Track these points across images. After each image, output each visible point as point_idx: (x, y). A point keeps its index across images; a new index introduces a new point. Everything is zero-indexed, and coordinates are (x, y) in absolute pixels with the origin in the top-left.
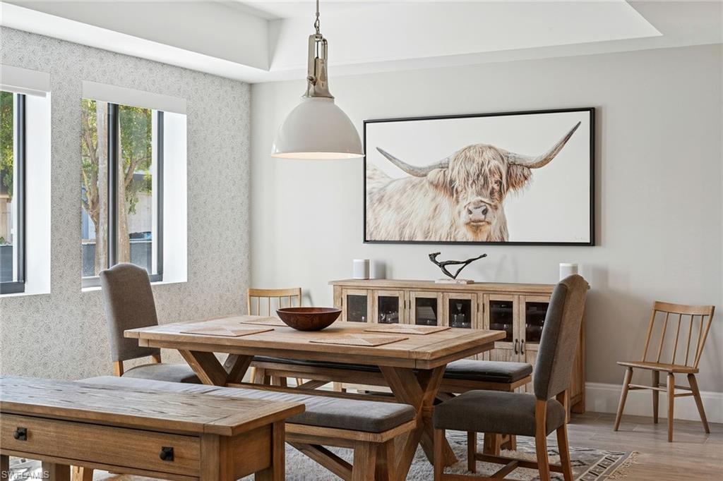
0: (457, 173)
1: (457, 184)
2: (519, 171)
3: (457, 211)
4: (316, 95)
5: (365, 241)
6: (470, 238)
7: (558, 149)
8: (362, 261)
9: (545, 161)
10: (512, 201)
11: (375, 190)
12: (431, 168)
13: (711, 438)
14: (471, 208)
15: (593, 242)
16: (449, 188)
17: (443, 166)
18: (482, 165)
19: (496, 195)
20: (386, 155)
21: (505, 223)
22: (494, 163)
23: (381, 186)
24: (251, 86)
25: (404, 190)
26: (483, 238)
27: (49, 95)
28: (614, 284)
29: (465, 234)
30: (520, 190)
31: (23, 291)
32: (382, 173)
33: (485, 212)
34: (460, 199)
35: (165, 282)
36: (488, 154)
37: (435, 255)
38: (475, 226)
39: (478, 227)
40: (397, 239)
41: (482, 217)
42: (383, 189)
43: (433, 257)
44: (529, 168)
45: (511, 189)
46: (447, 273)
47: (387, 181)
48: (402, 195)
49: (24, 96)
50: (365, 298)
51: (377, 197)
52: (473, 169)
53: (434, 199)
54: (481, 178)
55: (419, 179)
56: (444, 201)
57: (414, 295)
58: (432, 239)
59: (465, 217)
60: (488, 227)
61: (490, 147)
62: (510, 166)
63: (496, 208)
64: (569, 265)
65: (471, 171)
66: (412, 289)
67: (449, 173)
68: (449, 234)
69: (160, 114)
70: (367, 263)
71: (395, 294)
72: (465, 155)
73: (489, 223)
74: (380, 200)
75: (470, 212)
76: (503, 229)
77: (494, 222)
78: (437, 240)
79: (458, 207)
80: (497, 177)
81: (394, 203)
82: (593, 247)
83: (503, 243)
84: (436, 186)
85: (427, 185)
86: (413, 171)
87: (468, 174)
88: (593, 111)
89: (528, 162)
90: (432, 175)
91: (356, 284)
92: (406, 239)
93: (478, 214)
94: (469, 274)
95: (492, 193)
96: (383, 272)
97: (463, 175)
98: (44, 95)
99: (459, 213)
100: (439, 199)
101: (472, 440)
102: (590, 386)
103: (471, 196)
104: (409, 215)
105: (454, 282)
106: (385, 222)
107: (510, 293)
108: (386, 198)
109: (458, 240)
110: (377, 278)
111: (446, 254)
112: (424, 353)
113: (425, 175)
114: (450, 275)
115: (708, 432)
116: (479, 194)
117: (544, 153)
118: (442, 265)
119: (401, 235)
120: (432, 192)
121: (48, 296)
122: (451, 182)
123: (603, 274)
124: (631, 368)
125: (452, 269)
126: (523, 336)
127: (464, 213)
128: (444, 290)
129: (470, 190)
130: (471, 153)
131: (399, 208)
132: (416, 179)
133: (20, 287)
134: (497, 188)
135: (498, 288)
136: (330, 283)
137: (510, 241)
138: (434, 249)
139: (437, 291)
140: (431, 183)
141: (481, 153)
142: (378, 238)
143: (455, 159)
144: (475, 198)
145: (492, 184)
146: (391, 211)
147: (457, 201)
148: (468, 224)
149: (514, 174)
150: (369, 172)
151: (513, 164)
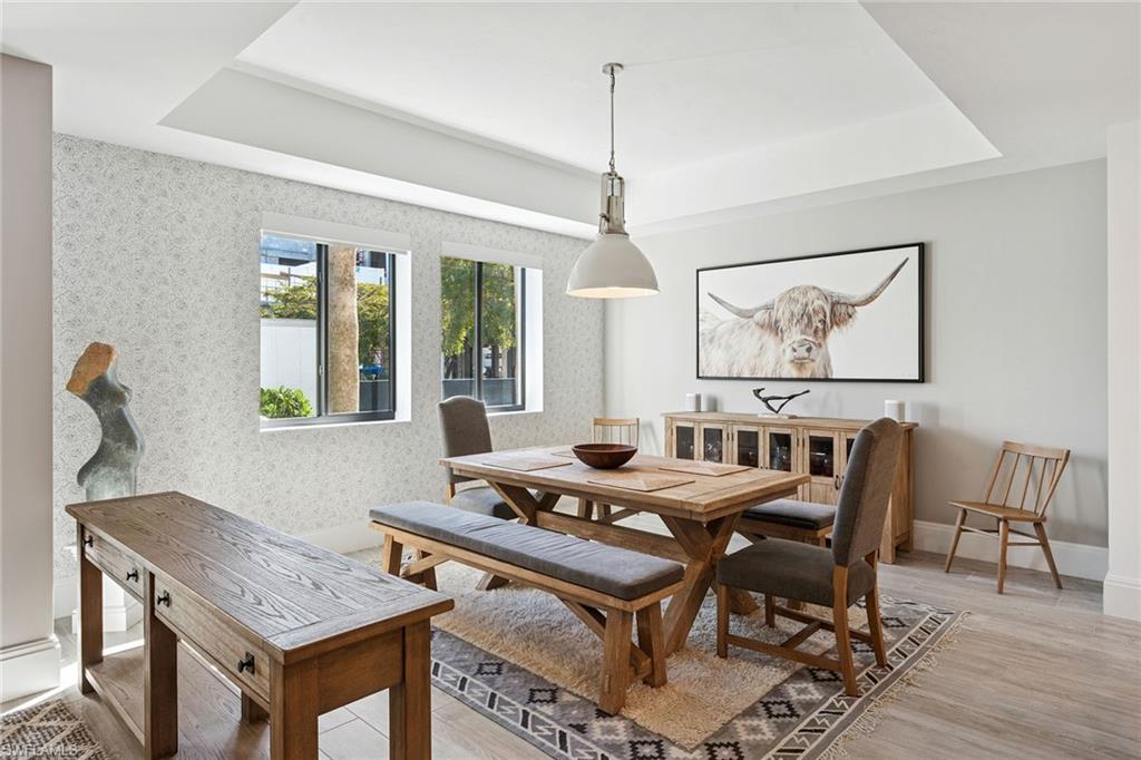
0: (782, 313)
1: (782, 324)
2: (844, 307)
3: (781, 350)
4: (610, 231)
5: (698, 377)
6: (795, 374)
7: (883, 286)
8: (693, 395)
9: (871, 299)
10: (835, 336)
11: (707, 332)
12: (757, 310)
13: (1064, 596)
14: (795, 346)
15: (922, 379)
16: (774, 328)
17: (768, 308)
18: (807, 305)
19: (820, 334)
20: (716, 299)
21: (829, 361)
22: (818, 303)
23: (712, 327)
25: (733, 331)
26: (807, 375)
27: (409, 253)
28: (946, 422)
29: (790, 371)
30: (844, 328)
31: (393, 418)
32: (713, 316)
33: (809, 350)
34: (785, 337)
35: (526, 411)
36: (812, 295)
37: (759, 391)
38: (799, 363)
39: (802, 364)
40: (727, 375)
41: (806, 355)
42: (715, 330)
43: (757, 392)
44: (854, 306)
45: (835, 327)
46: (770, 407)
47: (717, 323)
48: (731, 334)
49: (394, 256)
50: (692, 429)
51: (708, 337)
52: (798, 309)
53: (760, 338)
54: (806, 317)
55: (746, 320)
56: (770, 339)
57: (736, 429)
58: (759, 376)
59: (789, 355)
60: (812, 364)
61: (814, 288)
62: (834, 305)
63: (820, 345)
64: (895, 402)
65: (796, 312)
66: (734, 422)
67: (774, 313)
68: (774, 371)
69: (523, 270)
70: (698, 398)
71: (720, 426)
72: (789, 297)
73: (813, 361)
74: (711, 341)
75: (795, 350)
76: (827, 366)
77: (818, 360)
78: (763, 376)
79: (782, 347)
80: (821, 316)
81: (723, 343)
82: (924, 385)
83: (827, 380)
84: (762, 327)
85: (753, 326)
86: (740, 313)
87: (793, 314)
88: (922, 247)
89: (853, 301)
90: (759, 316)
91: (685, 416)
92: (735, 376)
93: (802, 352)
94: (792, 408)
95: (816, 332)
96: (714, 405)
97: (787, 315)
98: (405, 253)
99: (784, 351)
100: (765, 338)
102: (919, 525)
103: (795, 335)
104: (737, 354)
105: (776, 416)
106: (715, 362)
107: (830, 429)
108: (716, 338)
109: (783, 376)
110: (709, 411)
111: (770, 390)
112: (697, 505)
113: (751, 317)
114: (773, 410)
115: (1060, 587)
116: (803, 333)
117: (869, 290)
118: (765, 400)
119: (729, 372)
120: (758, 332)
121: (410, 423)
122: (776, 322)
123: (932, 411)
124: (965, 511)
125: (775, 404)
127: (789, 351)
128: (765, 425)
129: (794, 329)
130: (795, 295)
131: (729, 347)
132: (744, 321)
133: (390, 415)
134: (820, 325)
135: (819, 423)
136: (663, 414)
137: (834, 377)
138: (758, 385)
139: (758, 424)
140: (757, 324)
141: (805, 293)
142: (709, 375)
143: (780, 301)
144: (799, 337)
145: (816, 323)
146: (720, 351)
147: (782, 340)
148: (792, 361)
149: (837, 313)
150: (700, 316)
151: (838, 303)
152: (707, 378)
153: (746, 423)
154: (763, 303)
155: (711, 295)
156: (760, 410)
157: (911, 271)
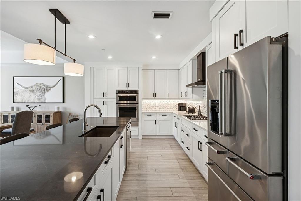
0: (35, 88)
1: (35, 91)
3: (35, 96)
5: (14, 103)
7: (56, 84)
8: (11, 107)
9: (54, 87)
10: (47, 94)
11: (16, 92)
12: (29, 87)
14: (38, 95)
15: (64, 102)
16: (33, 91)
17: (32, 87)
18: (41, 87)
19: (44, 93)
20: (18, 84)
22: (43, 87)
23: (17, 91)
25: (23, 92)
26: (41, 102)
29: (37, 101)
30: (48, 92)
32: (18, 88)
33: (41, 96)
36: (42, 85)
37: (28, 105)
38: (39, 99)
39: (40, 100)
40: (21, 102)
41: (41, 97)
42: (18, 91)
44: (50, 88)
45: (47, 92)
47: (19, 90)
50: (8, 115)
51: (16, 93)
52: (39, 88)
53: (30, 94)
54: (40, 90)
55: (26, 89)
56: (32, 94)
59: (37, 97)
60: (42, 100)
61: (42, 83)
62: (46, 87)
63: (43, 96)
64: (57, 107)
67: (33, 88)
68: (33, 101)
70: (13, 108)
72: (37, 85)
73: (42, 99)
74: (17, 94)
75: (38, 96)
76: (45, 100)
77: (43, 99)
78: (31, 102)
80: (44, 89)
81: (20, 94)
82: (63, 104)
84: (30, 91)
85: (28, 91)
86: (25, 88)
87: (37, 89)
90: (29, 89)
91: (8, 112)
92: (23, 102)
93: (40, 97)
94: (35, 109)
95: (43, 93)
97: (36, 89)
100: (31, 94)
103: (38, 93)
104: (24, 97)
107: (41, 113)
108: (18, 93)
109: (35, 102)
110: (17, 111)
111: (31, 105)
113: (28, 89)
114: (31, 109)
116: (40, 93)
118: (29, 108)
119: (22, 101)
120: (29, 92)
123: (65, 108)
126: (44, 122)
129: (38, 92)
130: (38, 84)
131: (22, 96)
134: (44, 91)
137: (47, 102)
140: (29, 90)
141: (40, 84)
142: (17, 102)
143: (34, 86)
144: (39, 94)
146: (20, 96)
147: (35, 94)
148: (37, 99)
149: (47, 89)
150: (14, 88)
151: (47, 87)
152: (16, 103)
155: (17, 83)
157: (61, 81)
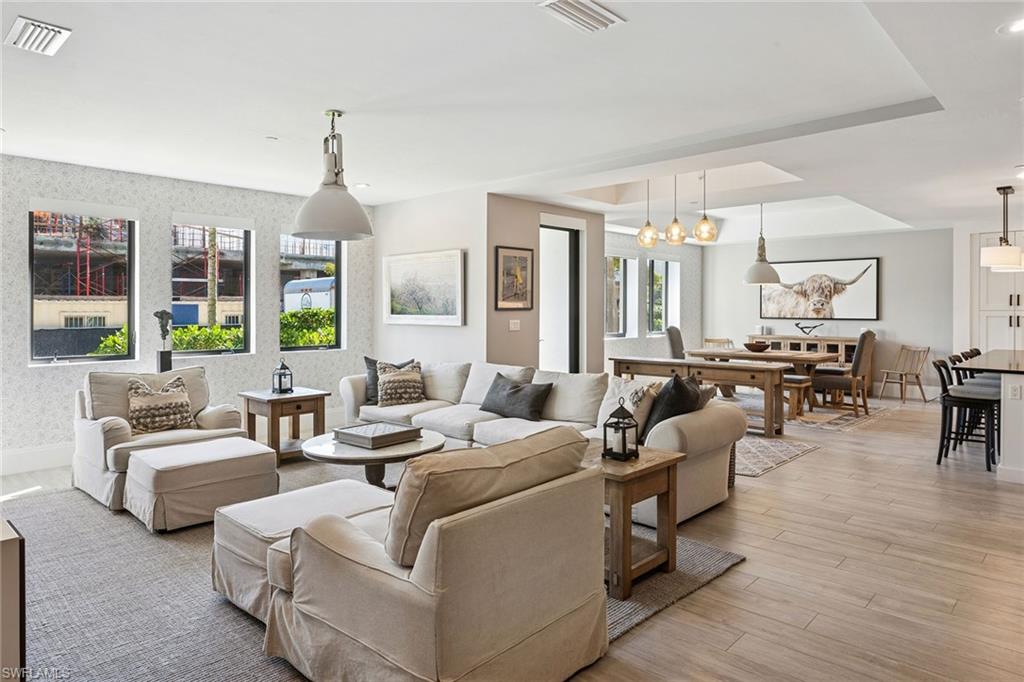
0: (808, 287)
1: (808, 292)
2: (840, 285)
3: (807, 305)
4: (761, 261)
6: (815, 316)
7: (860, 276)
8: (760, 326)
9: (854, 282)
10: (836, 299)
11: (766, 296)
12: (795, 285)
14: (815, 303)
15: (878, 319)
16: (804, 294)
17: (801, 284)
18: (821, 284)
19: (828, 297)
21: (833, 310)
22: (827, 283)
23: (769, 293)
24: (702, 247)
25: (781, 295)
26: (822, 316)
28: (888, 338)
29: (812, 315)
31: (625, 337)
32: (770, 287)
33: (822, 305)
34: (810, 299)
36: (824, 279)
38: (817, 311)
39: (819, 312)
40: (777, 317)
41: (821, 307)
42: (770, 296)
43: (797, 325)
44: (845, 285)
45: (836, 294)
46: (804, 332)
47: (771, 291)
48: (780, 297)
49: (626, 259)
51: (767, 298)
52: (817, 285)
53: (796, 299)
54: (821, 289)
56: (802, 300)
57: (788, 341)
58: (796, 317)
59: (812, 307)
60: (824, 312)
61: (825, 275)
62: (835, 284)
63: (828, 303)
64: (865, 329)
66: (788, 338)
67: (804, 287)
68: (804, 315)
69: (667, 262)
70: (762, 327)
71: (778, 341)
72: (813, 279)
73: (824, 310)
74: (769, 299)
75: (815, 305)
76: (832, 312)
77: (827, 309)
78: (798, 317)
80: (829, 289)
81: (776, 300)
82: (879, 322)
83: (832, 319)
84: (798, 293)
85: (793, 293)
86: (786, 286)
87: (814, 288)
88: (878, 259)
89: (845, 282)
90: (796, 288)
91: (757, 337)
92: (782, 317)
93: (819, 306)
94: (814, 333)
95: (826, 296)
96: (770, 332)
97: (811, 288)
98: (635, 259)
99: (809, 305)
100: (799, 299)
101: (824, 398)
102: (876, 384)
103: (815, 298)
104: (784, 306)
105: (808, 336)
106: (771, 309)
107: (836, 341)
108: (772, 298)
109: (808, 317)
110: (769, 334)
111: (803, 324)
113: (792, 288)
114: (806, 333)
116: (820, 296)
117: (853, 278)
118: (802, 329)
119: (779, 315)
120: (795, 296)
121: (636, 339)
122: (806, 291)
123: (883, 333)
125: (807, 330)
126: (843, 360)
127: (812, 305)
128: (804, 339)
129: (815, 295)
130: (815, 278)
131: (779, 303)
132: (787, 290)
133: (624, 335)
134: (828, 294)
135: (831, 339)
136: (746, 336)
138: (797, 322)
139: (800, 339)
140: (795, 292)
141: (821, 278)
142: (768, 317)
143: (807, 281)
144: (817, 299)
145: (826, 292)
146: (775, 304)
147: (808, 300)
148: (813, 310)
149: (837, 288)
151: (837, 283)
153: (795, 339)
154: (797, 281)
156: (799, 333)
157: (873, 270)
